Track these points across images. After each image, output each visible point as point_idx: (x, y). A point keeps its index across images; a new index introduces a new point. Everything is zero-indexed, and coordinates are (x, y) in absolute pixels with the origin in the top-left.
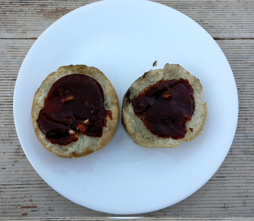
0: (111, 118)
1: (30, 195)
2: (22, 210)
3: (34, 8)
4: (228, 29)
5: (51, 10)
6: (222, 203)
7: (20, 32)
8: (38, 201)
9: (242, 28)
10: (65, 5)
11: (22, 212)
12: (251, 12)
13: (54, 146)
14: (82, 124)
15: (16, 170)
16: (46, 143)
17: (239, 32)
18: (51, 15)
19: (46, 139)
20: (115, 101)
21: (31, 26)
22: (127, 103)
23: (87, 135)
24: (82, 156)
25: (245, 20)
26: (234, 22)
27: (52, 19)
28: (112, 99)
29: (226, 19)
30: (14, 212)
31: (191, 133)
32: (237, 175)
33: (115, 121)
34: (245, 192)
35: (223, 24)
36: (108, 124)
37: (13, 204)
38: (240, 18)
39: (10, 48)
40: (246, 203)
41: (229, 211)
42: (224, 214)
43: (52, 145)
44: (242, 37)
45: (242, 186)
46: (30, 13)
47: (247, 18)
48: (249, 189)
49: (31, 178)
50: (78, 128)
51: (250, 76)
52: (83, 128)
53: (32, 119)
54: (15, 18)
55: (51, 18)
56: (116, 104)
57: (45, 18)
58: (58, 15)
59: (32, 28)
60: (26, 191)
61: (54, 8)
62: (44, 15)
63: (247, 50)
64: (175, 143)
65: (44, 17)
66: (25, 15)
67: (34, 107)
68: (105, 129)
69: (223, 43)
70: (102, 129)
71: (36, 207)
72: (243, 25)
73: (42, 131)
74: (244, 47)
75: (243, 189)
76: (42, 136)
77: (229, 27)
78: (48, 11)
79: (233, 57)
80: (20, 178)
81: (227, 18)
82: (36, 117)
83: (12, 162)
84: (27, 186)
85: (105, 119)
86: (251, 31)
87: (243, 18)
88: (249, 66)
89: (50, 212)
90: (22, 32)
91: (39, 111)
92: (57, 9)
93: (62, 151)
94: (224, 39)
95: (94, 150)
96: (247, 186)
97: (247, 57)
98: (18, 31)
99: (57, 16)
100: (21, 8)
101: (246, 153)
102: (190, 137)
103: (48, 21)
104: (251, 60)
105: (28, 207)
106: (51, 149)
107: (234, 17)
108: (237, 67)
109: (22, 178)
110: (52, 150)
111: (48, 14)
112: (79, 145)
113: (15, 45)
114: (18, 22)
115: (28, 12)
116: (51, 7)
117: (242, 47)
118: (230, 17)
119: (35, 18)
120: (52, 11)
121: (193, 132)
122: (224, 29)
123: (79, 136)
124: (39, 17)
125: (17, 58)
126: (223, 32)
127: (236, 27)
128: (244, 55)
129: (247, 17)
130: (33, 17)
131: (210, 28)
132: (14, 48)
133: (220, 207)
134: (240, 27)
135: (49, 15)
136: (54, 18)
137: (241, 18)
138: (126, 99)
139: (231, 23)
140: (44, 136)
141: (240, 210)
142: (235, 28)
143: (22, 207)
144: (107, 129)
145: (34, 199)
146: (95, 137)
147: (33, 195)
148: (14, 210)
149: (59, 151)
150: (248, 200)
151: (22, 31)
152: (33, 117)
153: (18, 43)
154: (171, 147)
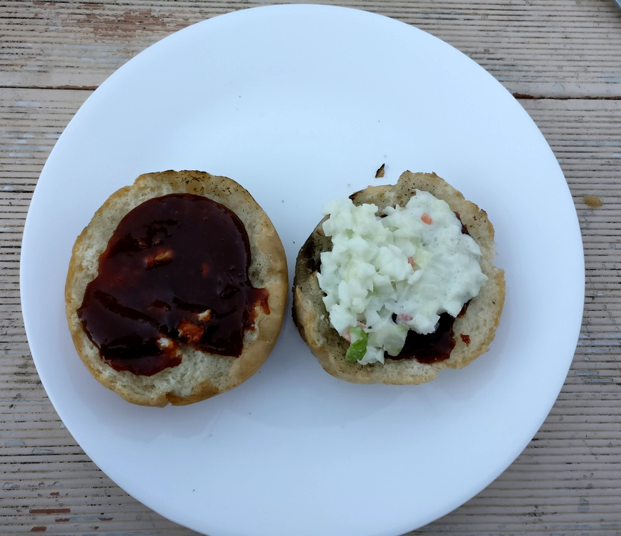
0: (267, 310)
1: (52, 482)
2: (31, 517)
3: (71, 11)
4: (552, 74)
5: (113, 16)
6: (529, 503)
7: (34, 71)
8: (73, 497)
9: (586, 72)
10: (148, 5)
11: (32, 524)
12: (609, 33)
13: (121, 377)
14: (192, 323)
15: (18, 417)
16: (101, 368)
17: (580, 80)
18: (111, 30)
19: (102, 358)
20: (279, 266)
21: (61, 56)
22: (307, 272)
23: (205, 350)
24: (191, 403)
25: (594, 52)
26: (568, 55)
27: (114, 40)
28: (271, 261)
29: (547, 49)
30: (12, 524)
31: (466, 348)
32: (567, 434)
33: (276, 316)
34: (585, 476)
35: (541, 60)
36: (259, 323)
37: (11, 502)
38: (581, 47)
39: (8, 110)
40: (587, 504)
41: (545, 524)
42: (532, 531)
43: (114, 373)
44: (586, 93)
45: (579, 461)
46: (58, 24)
47: (600, 47)
48: (596, 470)
49: (57, 437)
50: (181, 332)
51: (604, 190)
52: (194, 331)
53: (66, 306)
54: (20, 36)
55: (113, 36)
56: (280, 272)
57: (98, 36)
58: (130, 30)
59: (64, 61)
60: (42, 471)
61: (120, 11)
62: (96, 29)
63: (598, 125)
64: (426, 373)
65: (96, 34)
66: (47, 27)
67: (73, 276)
68: (251, 337)
69: (539, 108)
70: (243, 335)
71: (68, 511)
72: (588, 64)
73: (90, 338)
74: (591, 119)
75: (581, 470)
76: (91, 351)
77: (555, 69)
78: (105, 19)
79: (564, 143)
80: (28, 438)
81: (551, 46)
82: (78, 300)
83: (9, 398)
84: (45, 460)
85: (251, 311)
86: (609, 80)
87: (589, 47)
88: (602, 165)
89: (101, 525)
90: (39, 71)
91: (84, 285)
92: (127, 13)
93: (139, 390)
94: (543, 98)
95: (220, 387)
96: (592, 463)
97: (599, 144)
98: (28, 69)
99: (128, 33)
100: (38, 10)
101: (589, 380)
102: (464, 358)
103: (104, 44)
104: (606, 152)
105: (49, 512)
106: (113, 384)
107: (568, 44)
108: (574, 167)
109: (34, 438)
110: (115, 387)
111: (104, 25)
112: (183, 375)
113: (21, 104)
114: (29, 45)
115: (54, 21)
116: (113, 10)
117: (585, 119)
118: (557, 44)
119: (72, 35)
120: (114, 18)
121: (470, 345)
122: (543, 74)
123: (184, 351)
124: (81, 35)
125: (25, 136)
126: (539, 79)
127: (572, 69)
128: (591, 137)
129: (599, 44)
130: (67, 34)
131: (507, 70)
132: (17, 112)
133: (525, 514)
134: (582, 69)
135: (106, 29)
136: (119, 36)
137: (584, 47)
138: (303, 262)
139: (561, 57)
140: (96, 350)
141: (573, 521)
142: (570, 71)
143: (33, 512)
144: (255, 336)
145: (62, 492)
146: (225, 355)
147: (62, 482)
148: (13, 517)
149: (133, 390)
150: (593, 496)
151: (38, 69)
152: (68, 300)
153: (29, 99)
154: (414, 383)
